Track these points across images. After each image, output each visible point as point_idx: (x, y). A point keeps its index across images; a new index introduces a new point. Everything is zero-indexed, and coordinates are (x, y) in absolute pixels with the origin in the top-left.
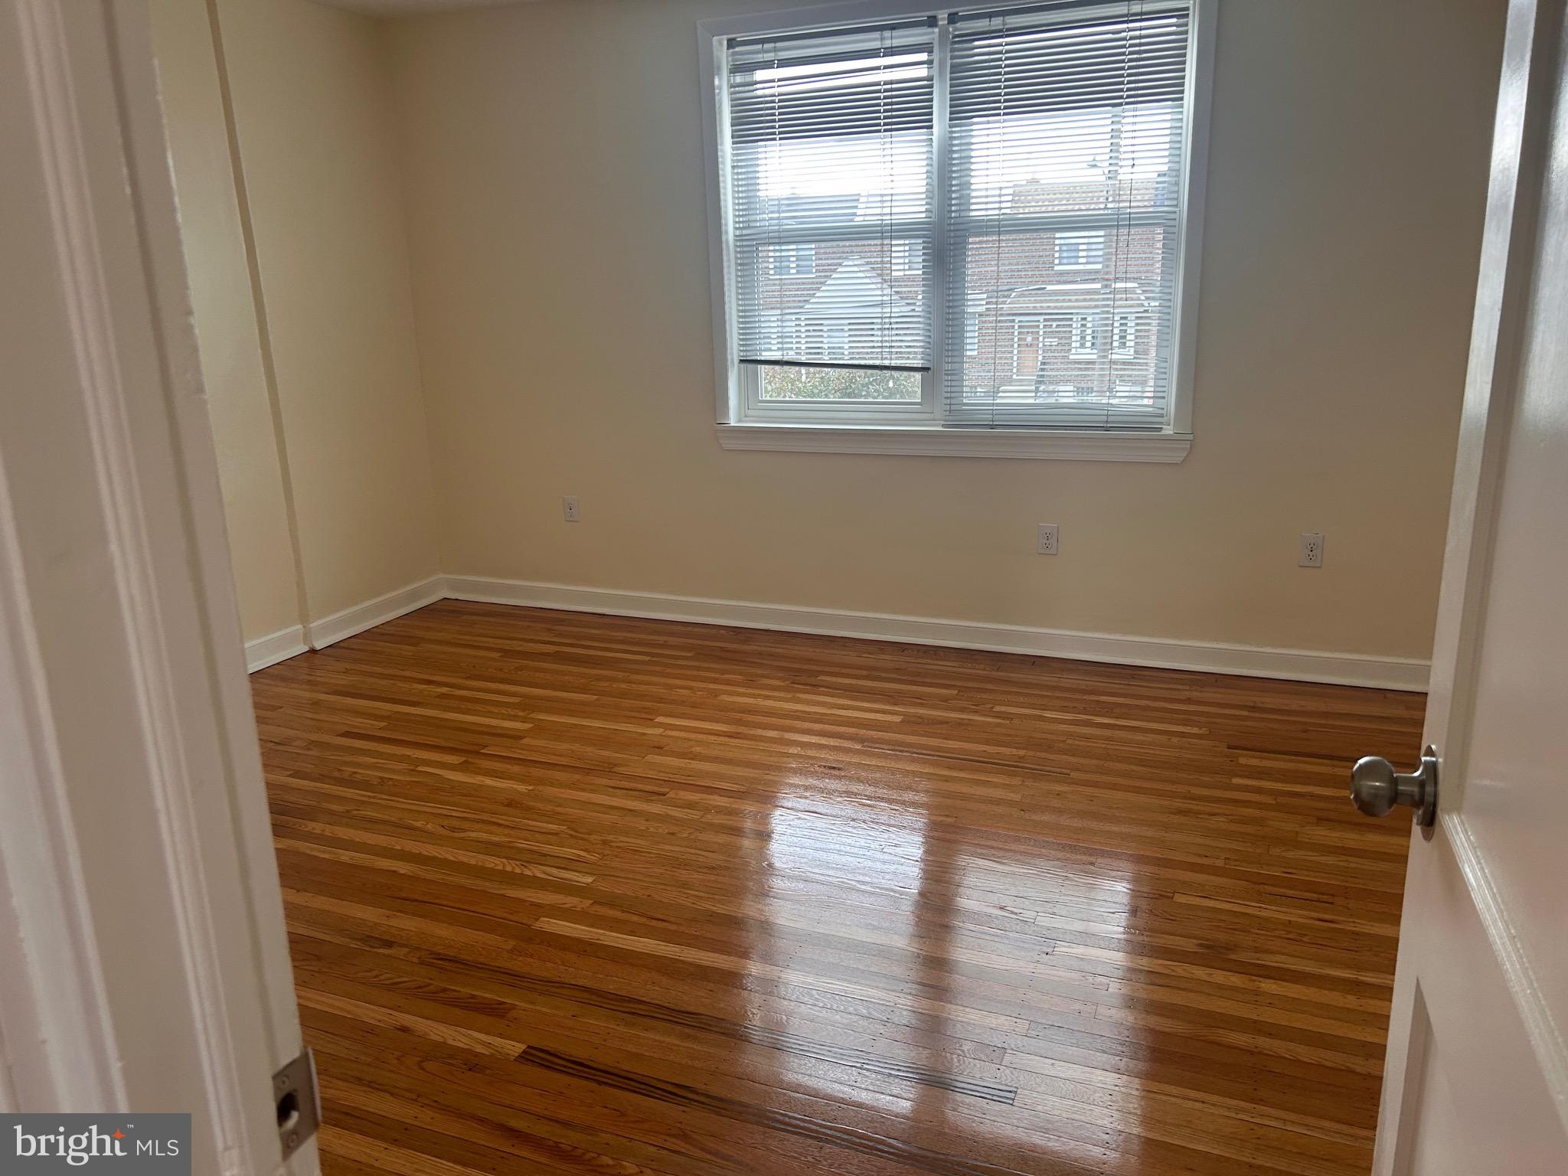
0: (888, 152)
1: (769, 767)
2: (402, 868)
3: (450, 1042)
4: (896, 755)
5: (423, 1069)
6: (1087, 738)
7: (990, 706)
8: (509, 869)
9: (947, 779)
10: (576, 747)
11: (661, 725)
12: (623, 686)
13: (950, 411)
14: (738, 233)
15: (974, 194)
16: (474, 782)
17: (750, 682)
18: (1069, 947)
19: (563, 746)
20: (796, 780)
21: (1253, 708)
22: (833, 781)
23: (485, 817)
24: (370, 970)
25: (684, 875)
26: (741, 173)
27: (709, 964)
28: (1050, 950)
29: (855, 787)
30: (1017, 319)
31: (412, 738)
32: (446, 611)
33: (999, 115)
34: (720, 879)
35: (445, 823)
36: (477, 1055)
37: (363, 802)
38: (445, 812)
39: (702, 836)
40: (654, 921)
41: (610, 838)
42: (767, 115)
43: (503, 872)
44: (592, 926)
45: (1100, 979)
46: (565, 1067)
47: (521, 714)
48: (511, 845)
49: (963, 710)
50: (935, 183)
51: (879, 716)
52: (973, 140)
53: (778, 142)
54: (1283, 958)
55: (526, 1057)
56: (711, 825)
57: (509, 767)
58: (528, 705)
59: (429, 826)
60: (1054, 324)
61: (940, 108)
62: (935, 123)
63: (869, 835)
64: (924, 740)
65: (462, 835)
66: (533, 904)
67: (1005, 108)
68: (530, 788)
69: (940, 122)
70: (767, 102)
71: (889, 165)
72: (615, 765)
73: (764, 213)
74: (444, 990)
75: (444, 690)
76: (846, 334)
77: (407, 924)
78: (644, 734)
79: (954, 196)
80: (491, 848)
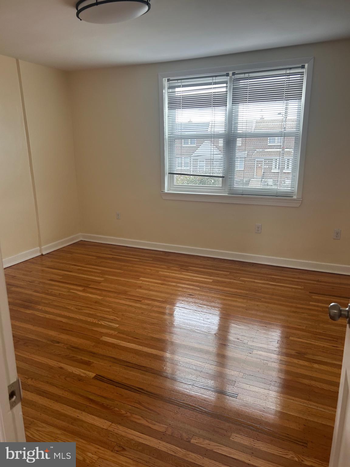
0: (214, 113)
1: (172, 294)
2: (64, 320)
3: (74, 372)
4: (210, 292)
5: (66, 380)
6: (267, 288)
7: (239, 278)
8: (94, 322)
9: (224, 299)
10: (116, 286)
11: (141, 280)
12: (131, 268)
13: (230, 190)
14: (169, 136)
15: (239, 126)
16: (86, 295)
17: (169, 268)
18: (257, 351)
19: (113, 286)
20: (180, 298)
21: (318, 281)
22: (190, 299)
23: (88, 306)
24: (52, 350)
25: (145, 325)
26: (171, 118)
27: (151, 352)
28: (251, 352)
29: (197, 301)
30: (256, 159)
31: (69, 282)
32: (81, 244)
33: (247, 102)
34: (155, 327)
35: (77, 307)
36: (81, 376)
37: (54, 300)
38: (77, 304)
39: (151, 314)
40: (135, 339)
41: (124, 313)
42: (178, 101)
43: (93, 322)
44: (117, 340)
45: (265, 361)
46: (107, 381)
47: (101, 275)
48: (96, 314)
49: (231, 279)
50: (227, 122)
51: (206, 280)
52: (239, 110)
53: (181, 109)
54: (320, 357)
55: (96, 378)
56: (154, 311)
57: (96, 291)
58: (103, 273)
59: (72, 308)
60: (267, 161)
61: (230, 100)
62: (228, 104)
63: (200, 316)
64: (218, 287)
65: (81, 311)
66: (100, 332)
67: (249, 101)
68: (102, 298)
69: (229, 104)
70: (178, 98)
71: (214, 117)
72: (127, 292)
73: (177, 130)
74: (74, 357)
75: (79, 268)
76: (205, 163)
77: (64, 337)
78: (136, 283)
79: (233, 126)
80: (89, 315)
